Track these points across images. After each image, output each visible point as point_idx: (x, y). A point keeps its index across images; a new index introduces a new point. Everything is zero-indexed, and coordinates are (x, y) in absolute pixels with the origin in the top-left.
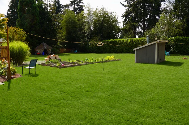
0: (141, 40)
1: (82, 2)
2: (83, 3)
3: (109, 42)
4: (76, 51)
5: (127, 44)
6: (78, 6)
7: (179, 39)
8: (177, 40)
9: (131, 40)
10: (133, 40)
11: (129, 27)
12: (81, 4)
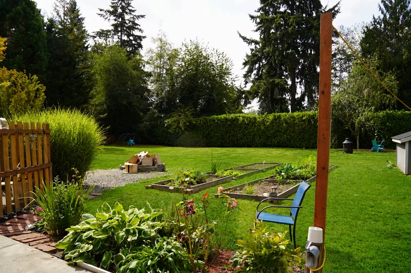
0: (302, 117)
1: (138, 29)
2: (140, 30)
3: (218, 120)
4: (132, 141)
5: (265, 125)
6: (128, 37)
7: (394, 116)
8: (389, 117)
9: (275, 116)
10: (279, 117)
11: (265, 87)
12: (136, 33)
